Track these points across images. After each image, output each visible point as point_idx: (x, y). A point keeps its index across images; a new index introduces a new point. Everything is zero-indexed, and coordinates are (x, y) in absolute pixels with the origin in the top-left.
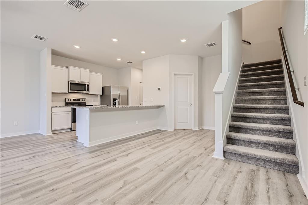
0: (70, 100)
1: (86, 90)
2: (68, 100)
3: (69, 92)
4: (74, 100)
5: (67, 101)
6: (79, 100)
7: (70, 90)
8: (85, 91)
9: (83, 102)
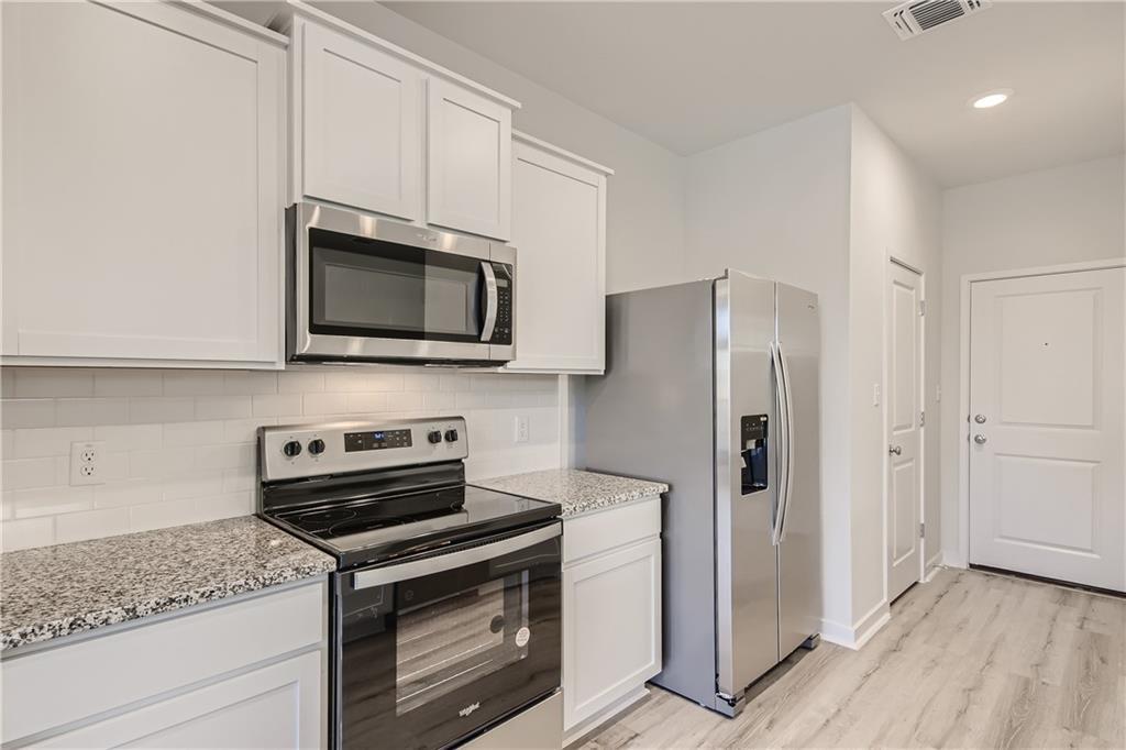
0: (317, 447)
1: (486, 335)
2: (292, 449)
3: (294, 358)
4: (355, 442)
5: (279, 468)
6: (402, 438)
7: (315, 329)
8: (477, 339)
9: (442, 452)
